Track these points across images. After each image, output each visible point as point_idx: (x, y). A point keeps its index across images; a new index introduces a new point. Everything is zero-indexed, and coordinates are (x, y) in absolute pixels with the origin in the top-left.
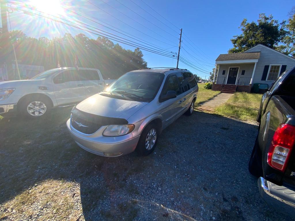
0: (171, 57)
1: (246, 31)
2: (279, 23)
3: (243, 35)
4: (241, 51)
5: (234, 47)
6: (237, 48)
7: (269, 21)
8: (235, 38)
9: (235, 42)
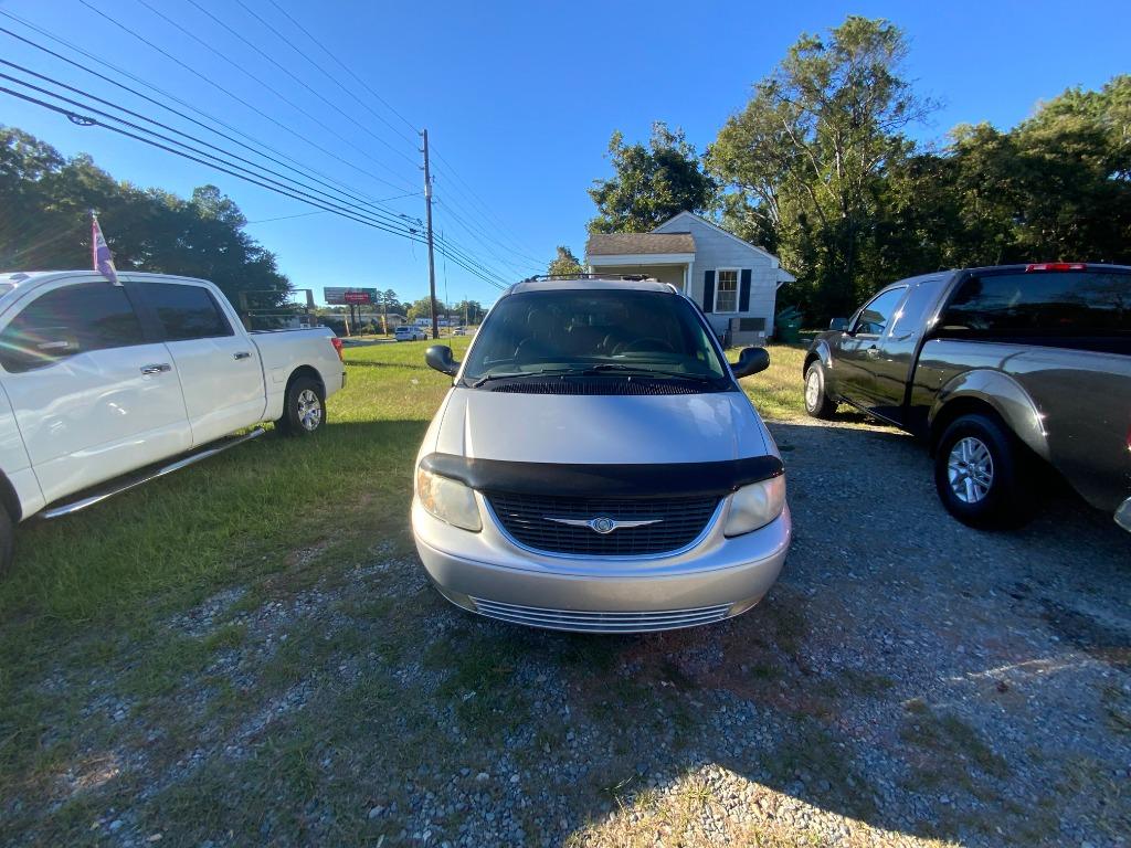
0: (402, 233)
1: (625, 169)
2: (698, 154)
3: (619, 181)
4: (621, 226)
5: (601, 215)
6: (609, 219)
7: (676, 146)
8: (600, 188)
9: (602, 198)
